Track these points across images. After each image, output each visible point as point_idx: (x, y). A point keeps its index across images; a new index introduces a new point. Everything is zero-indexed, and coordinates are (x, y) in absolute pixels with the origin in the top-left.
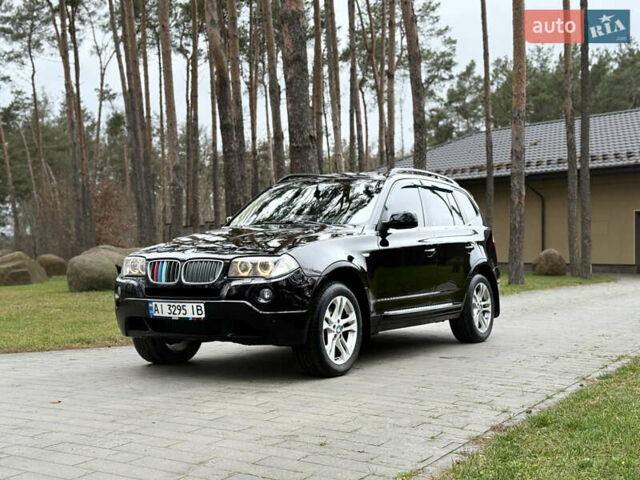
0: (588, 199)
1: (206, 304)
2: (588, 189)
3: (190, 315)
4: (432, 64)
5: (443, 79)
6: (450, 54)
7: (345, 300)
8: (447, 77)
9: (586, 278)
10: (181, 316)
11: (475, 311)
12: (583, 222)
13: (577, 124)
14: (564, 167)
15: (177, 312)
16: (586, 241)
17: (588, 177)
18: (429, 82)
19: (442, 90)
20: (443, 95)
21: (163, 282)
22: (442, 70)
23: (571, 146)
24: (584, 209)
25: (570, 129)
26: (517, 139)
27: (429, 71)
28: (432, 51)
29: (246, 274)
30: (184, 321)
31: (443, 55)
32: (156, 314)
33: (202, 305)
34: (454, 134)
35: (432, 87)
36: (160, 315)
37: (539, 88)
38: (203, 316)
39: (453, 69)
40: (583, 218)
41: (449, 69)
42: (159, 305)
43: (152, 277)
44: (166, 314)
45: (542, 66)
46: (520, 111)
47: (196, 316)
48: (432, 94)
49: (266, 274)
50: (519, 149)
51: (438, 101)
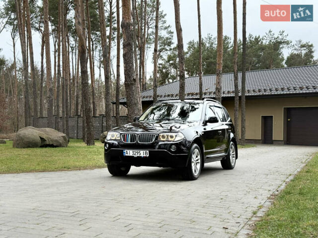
0: (244, 110)
1: (149, 151)
2: (244, 106)
3: (142, 155)
4: (162, 43)
5: (167, 50)
6: (170, 39)
7: (197, 150)
8: (169, 49)
9: (243, 145)
10: (138, 155)
11: (231, 156)
12: (242, 120)
13: (240, 75)
14: (233, 95)
15: (136, 154)
16: (243, 129)
17: (245, 100)
18: (160, 51)
19: (165, 55)
20: (165, 57)
21: (129, 142)
22: (166, 46)
23: (236, 86)
24: (242, 114)
25: (236, 78)
26: (218, 83)
27: (160, 46)
28: (162, 36)
29: (164, 140)
30: (139, 158)
31: (167, 39)
32: (127, 155)
33: (148, 152)
34: (169, 76)
35: (161, 54)
36: (129, 155)
37: (209, 56)
38: (148, 155)
39: (171, 45)
40: (242, 118)
41: (170, 46)
42: (128, 151)
43: (124, 141)
44: (131, 155)
45: (211, 46)
46: (220, 71)
47: (145, 155)
48: (161, 57)
49: (172, 139)
50: (219, 87)
51: (163, 60)
